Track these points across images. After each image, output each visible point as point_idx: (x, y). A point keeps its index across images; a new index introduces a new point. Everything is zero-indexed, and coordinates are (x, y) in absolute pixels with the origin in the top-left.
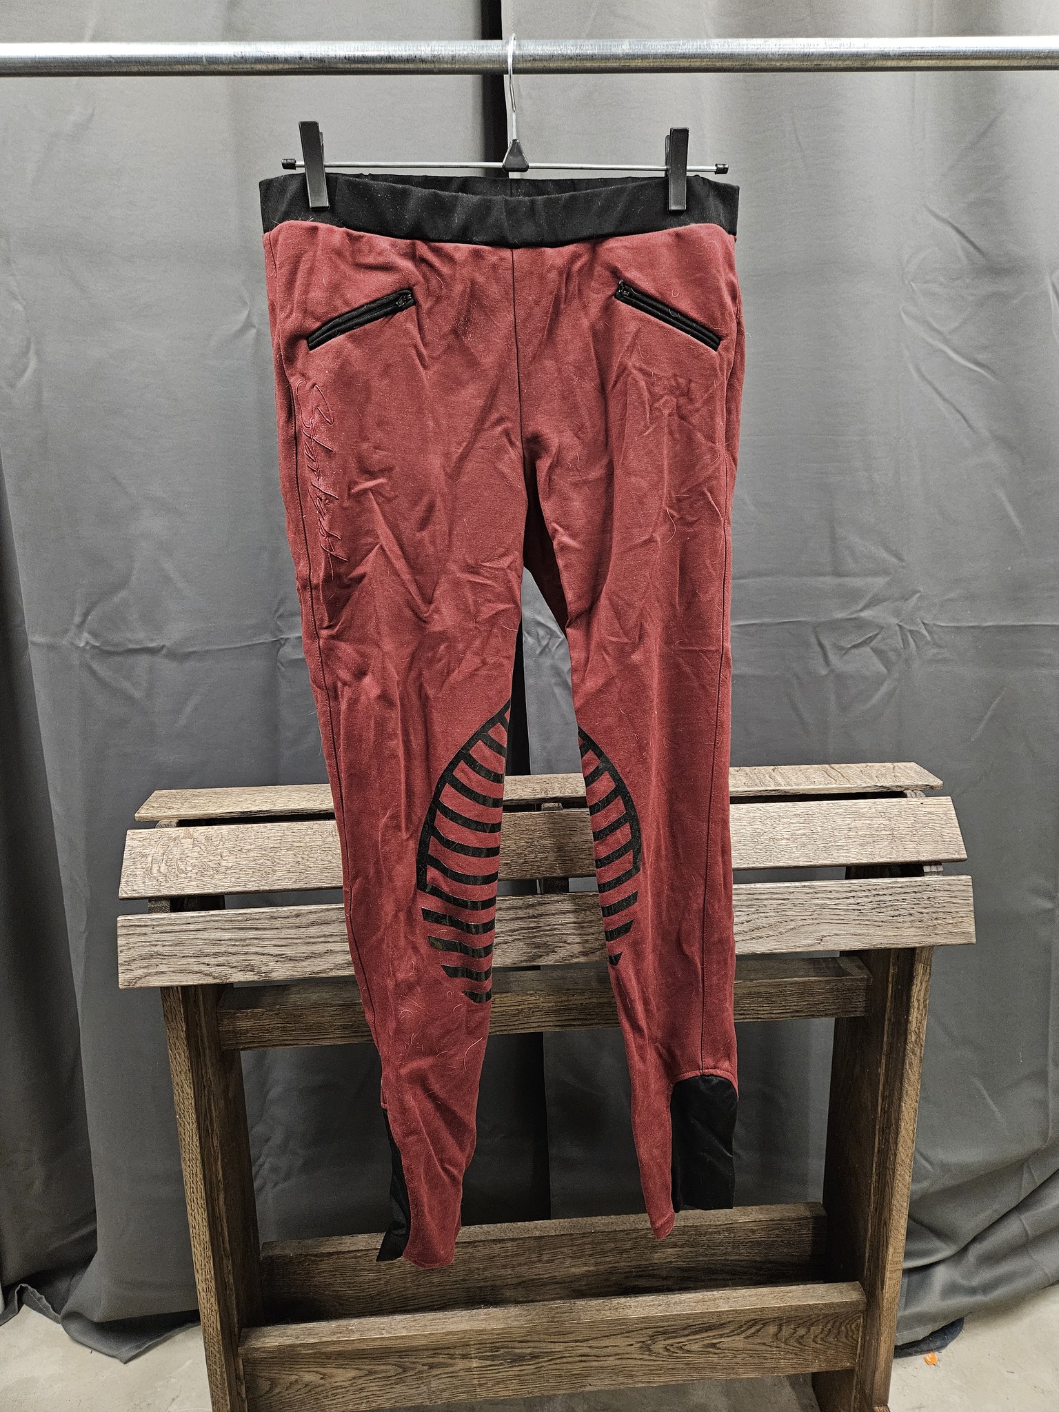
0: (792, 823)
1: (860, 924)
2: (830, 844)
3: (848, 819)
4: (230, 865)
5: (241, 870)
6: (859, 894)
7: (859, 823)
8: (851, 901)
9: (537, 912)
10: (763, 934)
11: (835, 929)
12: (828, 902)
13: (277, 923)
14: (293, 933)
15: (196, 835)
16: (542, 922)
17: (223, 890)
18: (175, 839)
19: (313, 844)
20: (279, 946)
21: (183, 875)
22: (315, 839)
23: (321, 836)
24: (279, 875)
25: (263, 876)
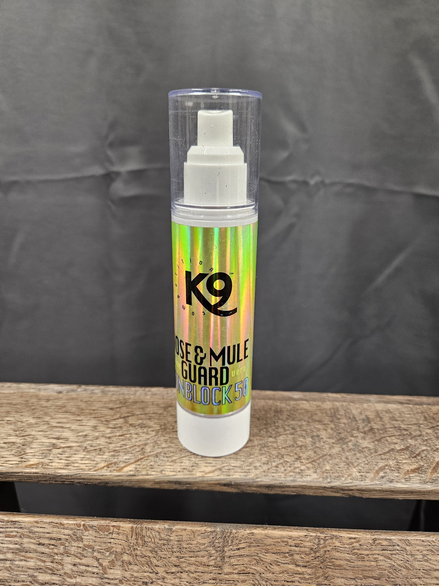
22: (83, 568)
23: (98, 560)
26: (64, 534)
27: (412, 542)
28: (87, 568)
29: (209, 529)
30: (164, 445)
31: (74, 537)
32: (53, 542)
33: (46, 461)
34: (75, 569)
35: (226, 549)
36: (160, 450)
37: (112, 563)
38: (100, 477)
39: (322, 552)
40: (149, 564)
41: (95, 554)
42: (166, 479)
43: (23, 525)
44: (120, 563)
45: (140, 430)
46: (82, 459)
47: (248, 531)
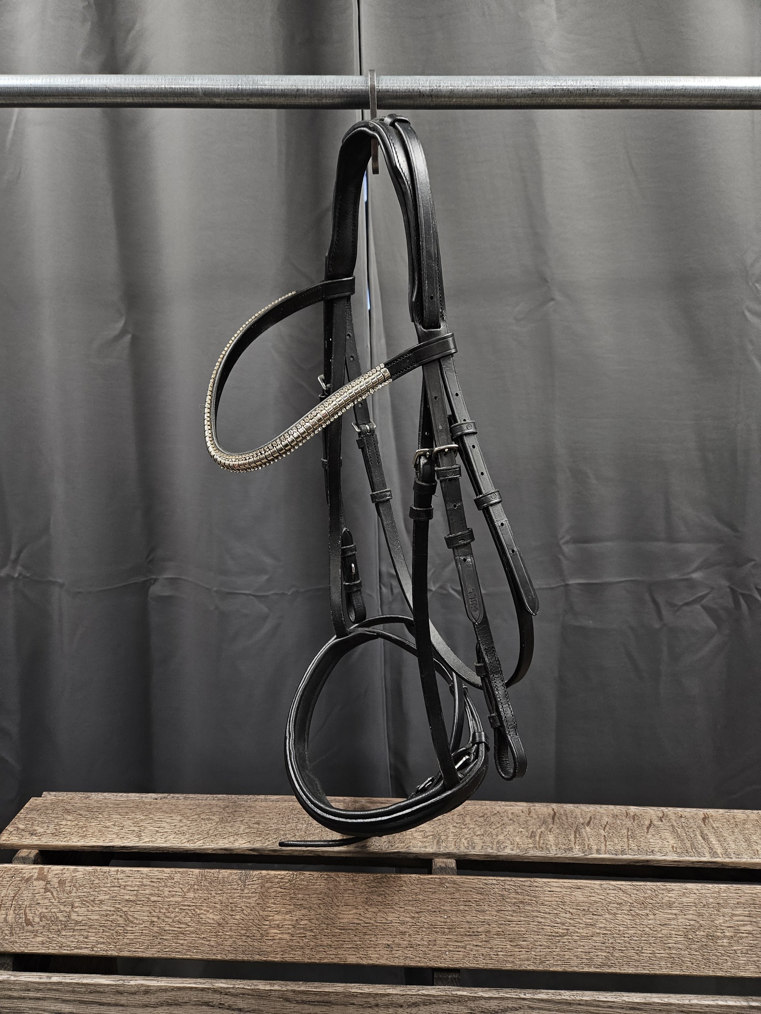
0: (734, 915)
4: (81, 918)
5: (90, 927)
13: (123, 1000)
15: (50, 876)
17: (69, 952)
18: (28, 880)
19: (172, 899)
21: (30, 927)
22: (174, 893)
23: (182, 889)
24: (130, 937)
25: (113, 936)
26: (164, 875)
27: (340, 876)
28: (176, 893)
29: (239, 872)
30: (220, 830)
31: (170, 878)
32: (159, 880)
33: (153, 839)
34: (170, 893)
35: (246, 881)
36: (218, 832)
37: (189, 890)
39: (294, 881)
40: (207, 890)
41: (181, 886)
42: (220, 847)
43: (143, 872)
44: (193, 890)
45: (207, 822)
46: (174, 838)
47: (259, 872)
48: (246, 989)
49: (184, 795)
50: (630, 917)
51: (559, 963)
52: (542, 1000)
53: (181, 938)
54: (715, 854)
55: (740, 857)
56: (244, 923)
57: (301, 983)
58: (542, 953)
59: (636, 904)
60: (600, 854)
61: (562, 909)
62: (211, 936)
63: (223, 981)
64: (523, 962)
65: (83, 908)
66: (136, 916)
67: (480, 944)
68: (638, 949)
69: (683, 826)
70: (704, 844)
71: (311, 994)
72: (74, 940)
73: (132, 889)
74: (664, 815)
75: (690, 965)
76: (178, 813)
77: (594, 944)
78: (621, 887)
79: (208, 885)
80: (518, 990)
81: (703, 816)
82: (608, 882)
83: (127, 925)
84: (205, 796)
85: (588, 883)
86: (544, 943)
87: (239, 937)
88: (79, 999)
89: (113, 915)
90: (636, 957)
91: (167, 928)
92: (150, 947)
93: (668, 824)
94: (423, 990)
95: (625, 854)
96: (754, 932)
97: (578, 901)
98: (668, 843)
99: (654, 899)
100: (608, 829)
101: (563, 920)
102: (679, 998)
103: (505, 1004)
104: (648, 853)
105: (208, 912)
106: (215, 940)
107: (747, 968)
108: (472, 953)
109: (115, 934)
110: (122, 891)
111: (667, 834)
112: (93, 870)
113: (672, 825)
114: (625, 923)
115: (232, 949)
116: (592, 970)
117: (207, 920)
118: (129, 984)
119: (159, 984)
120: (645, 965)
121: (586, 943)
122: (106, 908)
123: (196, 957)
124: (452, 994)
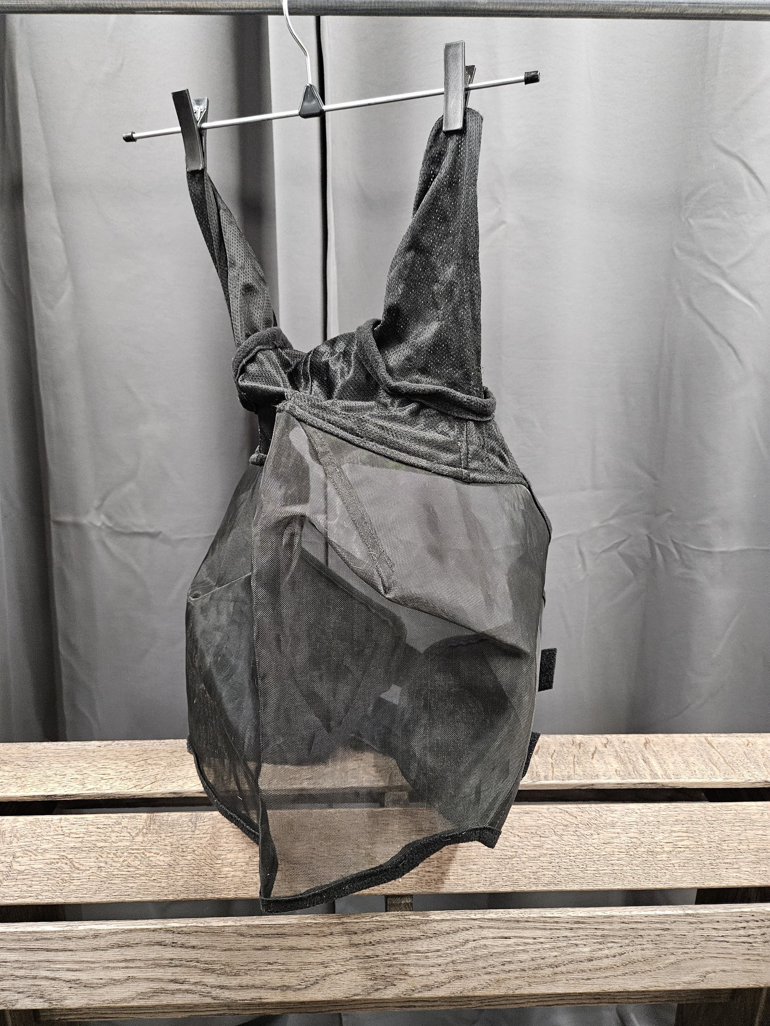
0: (672, 831)
1: (749, 959)
2: (718, 861)
3: (737, 828)
4: (23, 868)
5: (34, 876)
6: (751, 924)
7: (750, 834)
8: (742, 932)
9: (374, 938)
10: (638, 969)
11: (720, 964)
12: (714, 933)
13: (71, 945)
14: (89, 956)
16: (380, 950)
17: (13, 902)
19: (119, 844)
20: (73, 971)
22: (122, 838)
23: (130, 833)
24: (77, 884)
25: (59, 884)
26: (110, 822)
28: (124, 838)
29: (190, 813)
30: (168, 774)
31: (117, 823)
32: (105, 826)
33: (98, 786)
34: (117, 838)
35: (197, 822)
36: (166, 777)
37: (137, 834)
38: (131, 793)
40: (157, 833)
41: (128, 830)
42: (169, 792)
43: (88, 819)
44: (141, 834)
45: (154, 767)
46: (119, 784)
47: (210, 813)
48: (199, 927)
49: (130, 741)
50: (576, 838)
51: (508, 883)
52: (492, 920)
53: (131, 881)
54: (655, 775)
55: (678, 777)
56: (196, 863)
57: (255, 917)
58: (491, 875)
59: (582, 825)
60: (548, 780)
61: (511, 833)
62: (162, 878)
63: (176, 920)
64: (474, 884)
65: (25, 858)
66: (82, 862)
67: (432, 870)
68: (583, 866)
69: (625, 751)
70: (645, 767)
71: (266, 927)
72: (17, 890)
73: (77, 836)
74: (608, 741)
75: (631, 879)
76: (123, 759)
77: (541, 864)
78: (568, 810)
79: (157, 828)
80: (469, 911)
81: (645, 741)
82: (555, 806)
83: (73, 872)
84: (152, 741)
85: (536, 808)
86: (495, 866)
87: (191, 877)
88: (25, 947)
89: (58, 863)
90: (581, 875)
91: (115, 873)
92: (98, 892)
93: (612, 750)
94: (377, 916)
95: (572, 779)
96: (691, 846)
97: (526, 825)
98: (611, 767)
99: (599, 819)
100: (555, 756)
101: (512, 843)
102: (621, 911)
103: (456, 925)
104: (593, 777)
105: (158, 854)
106: (166, 881)
107: (684, 879)
108: (424, 879)
109: (61, 881)
110: (67, 839)
111: (612, 760)
112: (35, 820)
113: (616, 751)
114: (571, 844)
115: (184, 889)
116: (540, 888)
117: (157, 862)
118: (77, 929)
119: (110, 927)
120: (589, 881)
121: (533, 864)
122: (50, 856)
123: (147, 899)
124: (405, 919)
